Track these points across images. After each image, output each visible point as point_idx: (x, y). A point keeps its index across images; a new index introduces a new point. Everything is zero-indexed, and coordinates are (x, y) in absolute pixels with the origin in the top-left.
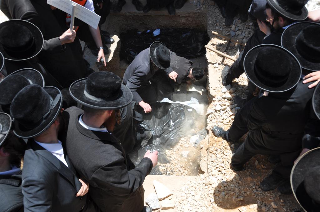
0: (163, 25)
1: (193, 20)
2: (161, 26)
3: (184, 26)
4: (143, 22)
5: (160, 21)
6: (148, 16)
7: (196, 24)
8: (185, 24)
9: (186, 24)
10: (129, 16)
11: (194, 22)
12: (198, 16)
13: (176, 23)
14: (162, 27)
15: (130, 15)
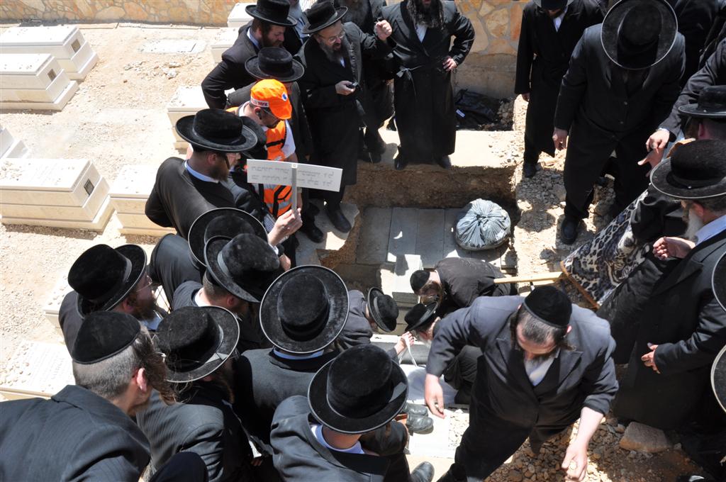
0: (436, 189)
1: (490, 183)
2: (433, 190)
3: (474, 191)
4: (401, 183)
5: (432, 181)
6: (410, 172)
7: (496, 189)
8: (476, 189)
9: (478, 189)
10: (376, 172)
11: (492, 186)
12: (501, 175)
13: (459, 186)
14: (435, 193)
15: (379, 169)
